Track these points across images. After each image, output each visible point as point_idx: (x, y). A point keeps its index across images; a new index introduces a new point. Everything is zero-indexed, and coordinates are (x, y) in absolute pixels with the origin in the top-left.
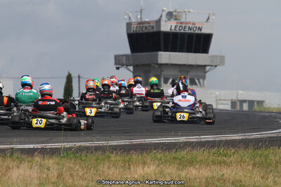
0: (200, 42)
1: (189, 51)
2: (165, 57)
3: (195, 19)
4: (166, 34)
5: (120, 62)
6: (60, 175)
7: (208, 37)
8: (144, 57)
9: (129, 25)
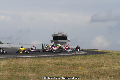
0: (65, 38)
1: (63, 39)
2: (59, 41)
3: (64, 34)
4: (59, 36)
5: (51, 41)
6: (33, 62)
7: (67, 37)
8: (56, 40)
9: (53, 35)
